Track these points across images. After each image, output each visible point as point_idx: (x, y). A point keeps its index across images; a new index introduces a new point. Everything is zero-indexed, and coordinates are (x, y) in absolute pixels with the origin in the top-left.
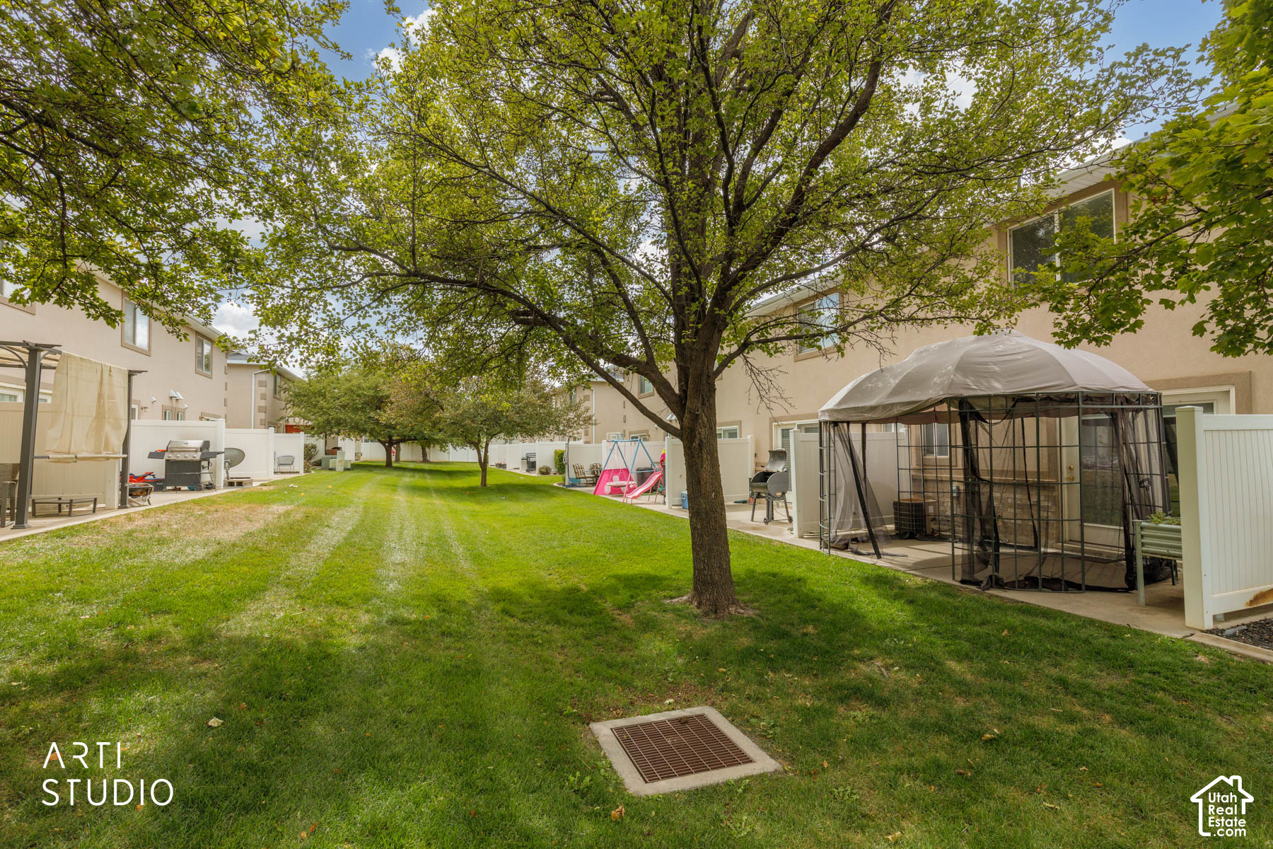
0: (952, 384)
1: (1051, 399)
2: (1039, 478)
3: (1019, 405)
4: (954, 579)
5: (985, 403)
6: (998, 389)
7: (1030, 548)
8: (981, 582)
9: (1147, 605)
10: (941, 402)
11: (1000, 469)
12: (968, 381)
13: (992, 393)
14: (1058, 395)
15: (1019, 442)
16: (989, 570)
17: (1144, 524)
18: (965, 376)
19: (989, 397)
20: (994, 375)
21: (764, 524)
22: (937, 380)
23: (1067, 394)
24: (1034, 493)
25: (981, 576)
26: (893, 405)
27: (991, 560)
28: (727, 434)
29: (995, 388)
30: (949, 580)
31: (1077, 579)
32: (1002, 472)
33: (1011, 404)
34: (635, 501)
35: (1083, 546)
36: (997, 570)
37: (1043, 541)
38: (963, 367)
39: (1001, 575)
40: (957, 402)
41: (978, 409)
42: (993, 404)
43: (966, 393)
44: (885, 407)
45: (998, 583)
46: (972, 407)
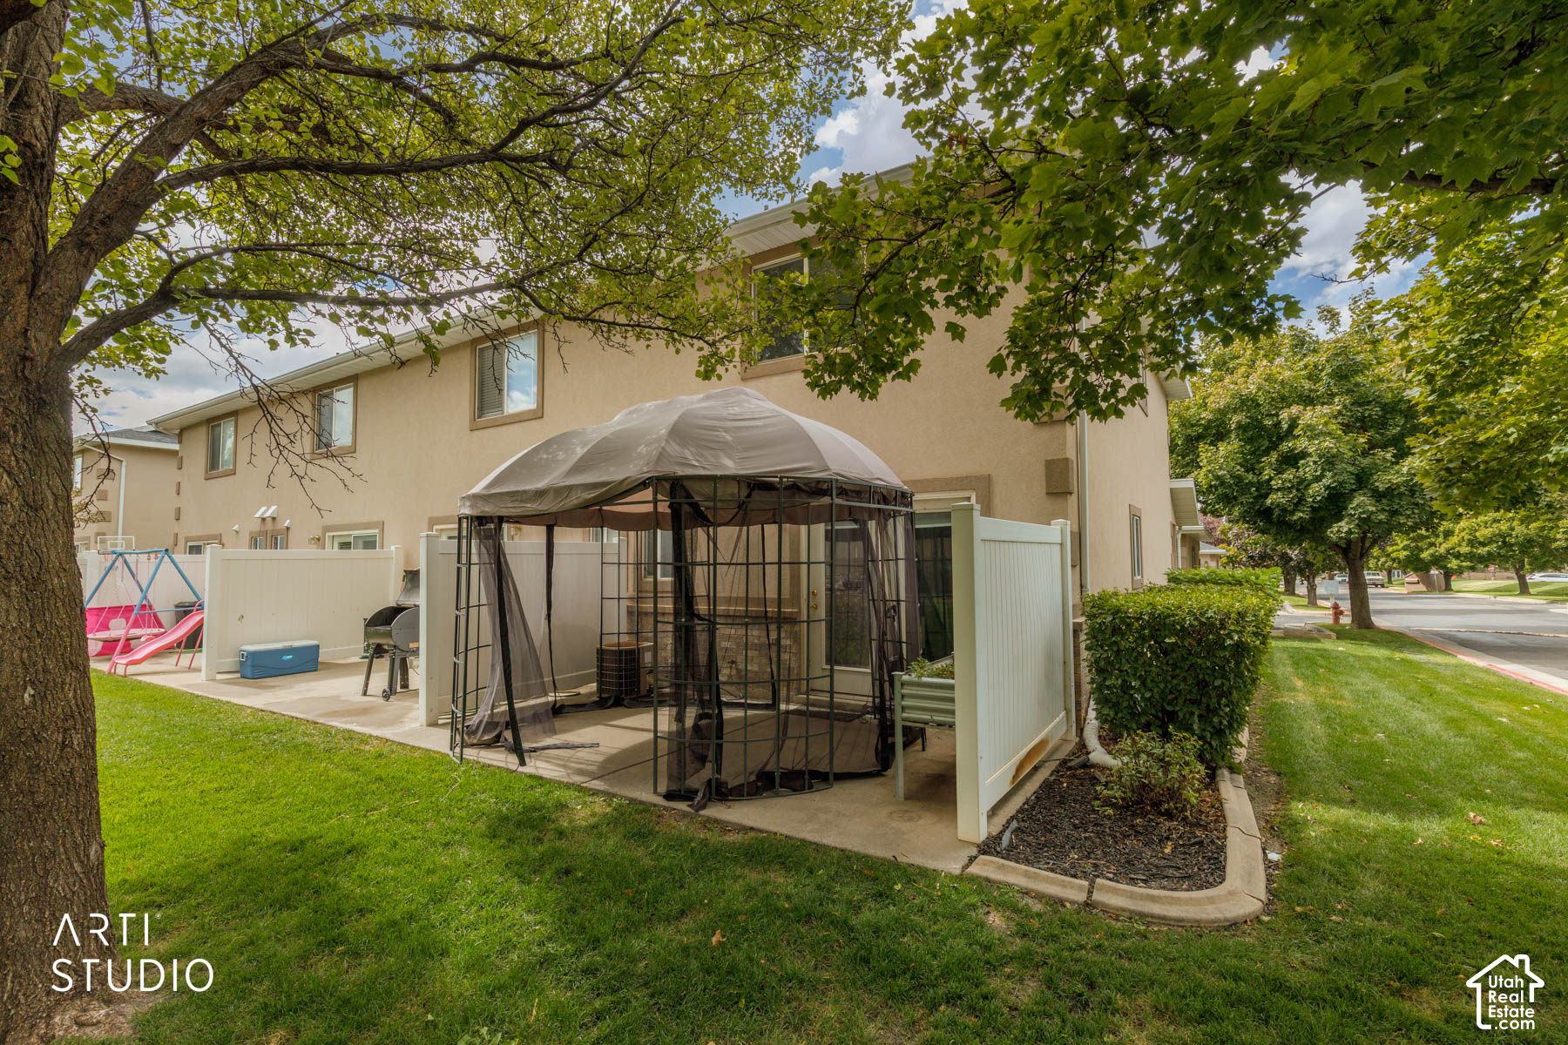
0: (661, 456)
1: (798, 488)
2: (779, 608)
3: (757, 495)
4: (655, 792)
5: (707, 489)
6: (728, 468)
7: (766, 707)
8: (696, 792)
9: (907, 798)
10: (644, 485)
11: (727, 595)
12: (688, 454)
13: (719, 473)
14: (808, 481)
15: (755, 557)
16: (707, 772)
17: (906, 678)
18: (684, 444)
19: (714, 478)
20: (725, 447)
21: (381, 701)
22: (643, 449)
23: (819, 481)
24: (773, 627)
25: (697, 781)
26: (571, 488)
27: (711, 755)
28: (360, 544)
29: (724, 467)
30: (647, 796)
31: (823, 767)
32: (729, 600)
33: (745, 492)
34: (132, 669)
35: (832, 697)
36: (719, 771)
37: (783, 692)
38: (681, 432)
39: (723, 777)
40: (667, 486)
41: (697, 498)
42: (719, 493)
43: (681, 471)
44: (559, 492)
45: (720, 792)
46: (689, 496)
